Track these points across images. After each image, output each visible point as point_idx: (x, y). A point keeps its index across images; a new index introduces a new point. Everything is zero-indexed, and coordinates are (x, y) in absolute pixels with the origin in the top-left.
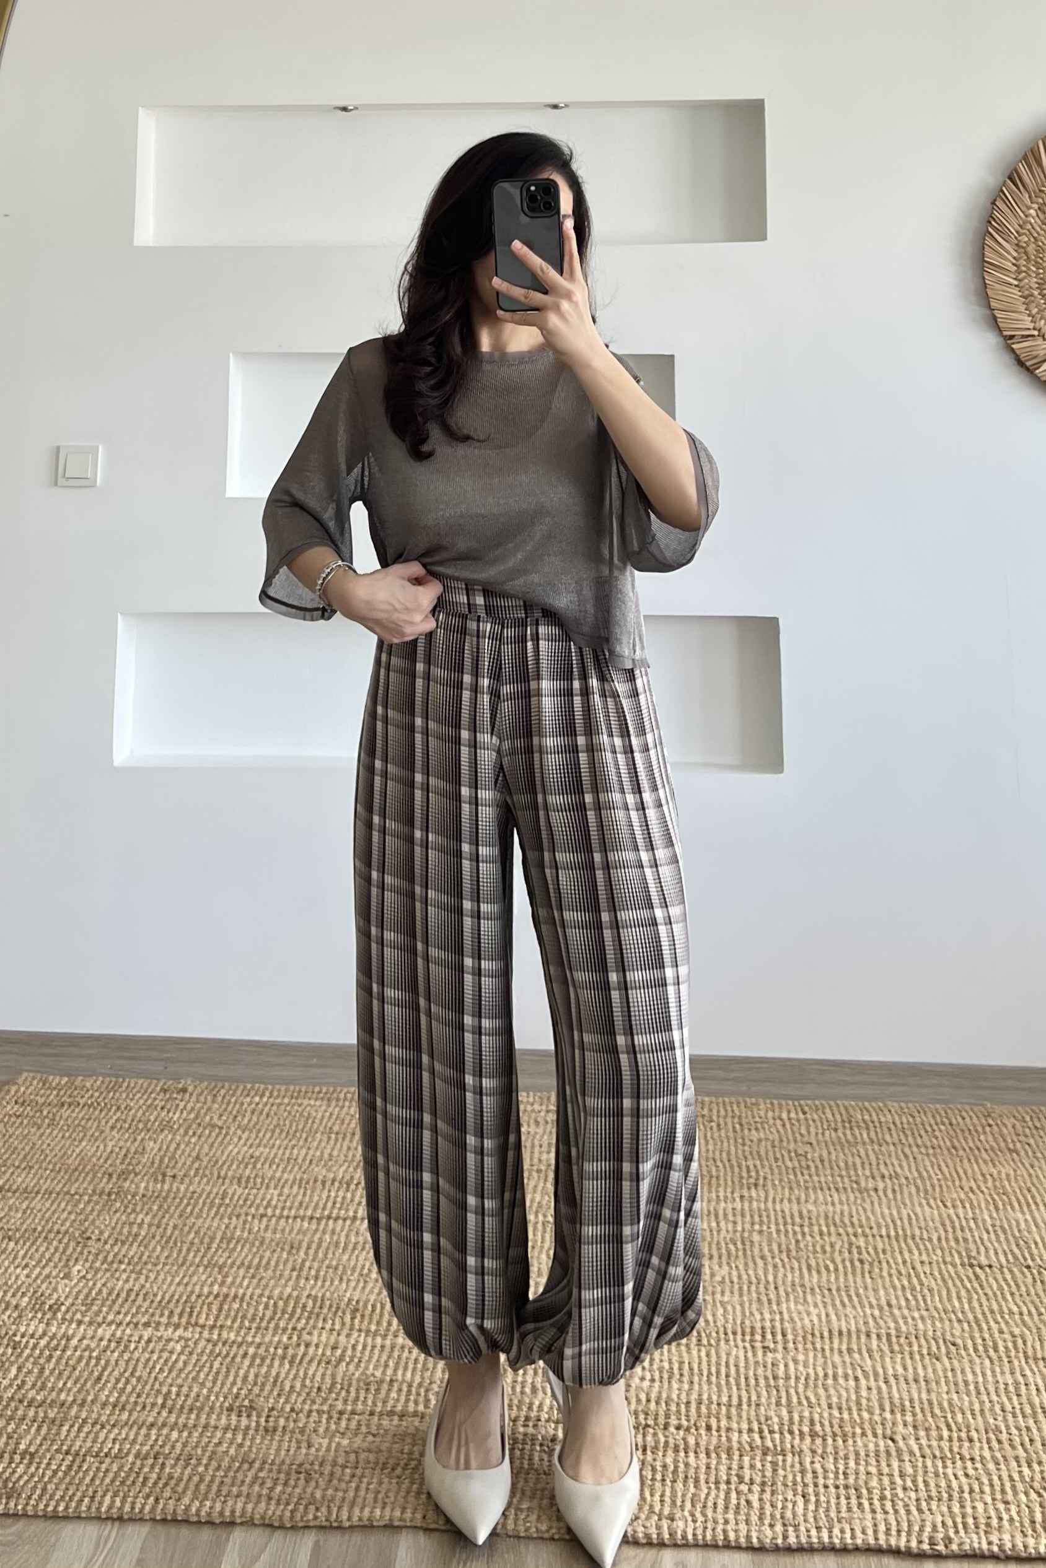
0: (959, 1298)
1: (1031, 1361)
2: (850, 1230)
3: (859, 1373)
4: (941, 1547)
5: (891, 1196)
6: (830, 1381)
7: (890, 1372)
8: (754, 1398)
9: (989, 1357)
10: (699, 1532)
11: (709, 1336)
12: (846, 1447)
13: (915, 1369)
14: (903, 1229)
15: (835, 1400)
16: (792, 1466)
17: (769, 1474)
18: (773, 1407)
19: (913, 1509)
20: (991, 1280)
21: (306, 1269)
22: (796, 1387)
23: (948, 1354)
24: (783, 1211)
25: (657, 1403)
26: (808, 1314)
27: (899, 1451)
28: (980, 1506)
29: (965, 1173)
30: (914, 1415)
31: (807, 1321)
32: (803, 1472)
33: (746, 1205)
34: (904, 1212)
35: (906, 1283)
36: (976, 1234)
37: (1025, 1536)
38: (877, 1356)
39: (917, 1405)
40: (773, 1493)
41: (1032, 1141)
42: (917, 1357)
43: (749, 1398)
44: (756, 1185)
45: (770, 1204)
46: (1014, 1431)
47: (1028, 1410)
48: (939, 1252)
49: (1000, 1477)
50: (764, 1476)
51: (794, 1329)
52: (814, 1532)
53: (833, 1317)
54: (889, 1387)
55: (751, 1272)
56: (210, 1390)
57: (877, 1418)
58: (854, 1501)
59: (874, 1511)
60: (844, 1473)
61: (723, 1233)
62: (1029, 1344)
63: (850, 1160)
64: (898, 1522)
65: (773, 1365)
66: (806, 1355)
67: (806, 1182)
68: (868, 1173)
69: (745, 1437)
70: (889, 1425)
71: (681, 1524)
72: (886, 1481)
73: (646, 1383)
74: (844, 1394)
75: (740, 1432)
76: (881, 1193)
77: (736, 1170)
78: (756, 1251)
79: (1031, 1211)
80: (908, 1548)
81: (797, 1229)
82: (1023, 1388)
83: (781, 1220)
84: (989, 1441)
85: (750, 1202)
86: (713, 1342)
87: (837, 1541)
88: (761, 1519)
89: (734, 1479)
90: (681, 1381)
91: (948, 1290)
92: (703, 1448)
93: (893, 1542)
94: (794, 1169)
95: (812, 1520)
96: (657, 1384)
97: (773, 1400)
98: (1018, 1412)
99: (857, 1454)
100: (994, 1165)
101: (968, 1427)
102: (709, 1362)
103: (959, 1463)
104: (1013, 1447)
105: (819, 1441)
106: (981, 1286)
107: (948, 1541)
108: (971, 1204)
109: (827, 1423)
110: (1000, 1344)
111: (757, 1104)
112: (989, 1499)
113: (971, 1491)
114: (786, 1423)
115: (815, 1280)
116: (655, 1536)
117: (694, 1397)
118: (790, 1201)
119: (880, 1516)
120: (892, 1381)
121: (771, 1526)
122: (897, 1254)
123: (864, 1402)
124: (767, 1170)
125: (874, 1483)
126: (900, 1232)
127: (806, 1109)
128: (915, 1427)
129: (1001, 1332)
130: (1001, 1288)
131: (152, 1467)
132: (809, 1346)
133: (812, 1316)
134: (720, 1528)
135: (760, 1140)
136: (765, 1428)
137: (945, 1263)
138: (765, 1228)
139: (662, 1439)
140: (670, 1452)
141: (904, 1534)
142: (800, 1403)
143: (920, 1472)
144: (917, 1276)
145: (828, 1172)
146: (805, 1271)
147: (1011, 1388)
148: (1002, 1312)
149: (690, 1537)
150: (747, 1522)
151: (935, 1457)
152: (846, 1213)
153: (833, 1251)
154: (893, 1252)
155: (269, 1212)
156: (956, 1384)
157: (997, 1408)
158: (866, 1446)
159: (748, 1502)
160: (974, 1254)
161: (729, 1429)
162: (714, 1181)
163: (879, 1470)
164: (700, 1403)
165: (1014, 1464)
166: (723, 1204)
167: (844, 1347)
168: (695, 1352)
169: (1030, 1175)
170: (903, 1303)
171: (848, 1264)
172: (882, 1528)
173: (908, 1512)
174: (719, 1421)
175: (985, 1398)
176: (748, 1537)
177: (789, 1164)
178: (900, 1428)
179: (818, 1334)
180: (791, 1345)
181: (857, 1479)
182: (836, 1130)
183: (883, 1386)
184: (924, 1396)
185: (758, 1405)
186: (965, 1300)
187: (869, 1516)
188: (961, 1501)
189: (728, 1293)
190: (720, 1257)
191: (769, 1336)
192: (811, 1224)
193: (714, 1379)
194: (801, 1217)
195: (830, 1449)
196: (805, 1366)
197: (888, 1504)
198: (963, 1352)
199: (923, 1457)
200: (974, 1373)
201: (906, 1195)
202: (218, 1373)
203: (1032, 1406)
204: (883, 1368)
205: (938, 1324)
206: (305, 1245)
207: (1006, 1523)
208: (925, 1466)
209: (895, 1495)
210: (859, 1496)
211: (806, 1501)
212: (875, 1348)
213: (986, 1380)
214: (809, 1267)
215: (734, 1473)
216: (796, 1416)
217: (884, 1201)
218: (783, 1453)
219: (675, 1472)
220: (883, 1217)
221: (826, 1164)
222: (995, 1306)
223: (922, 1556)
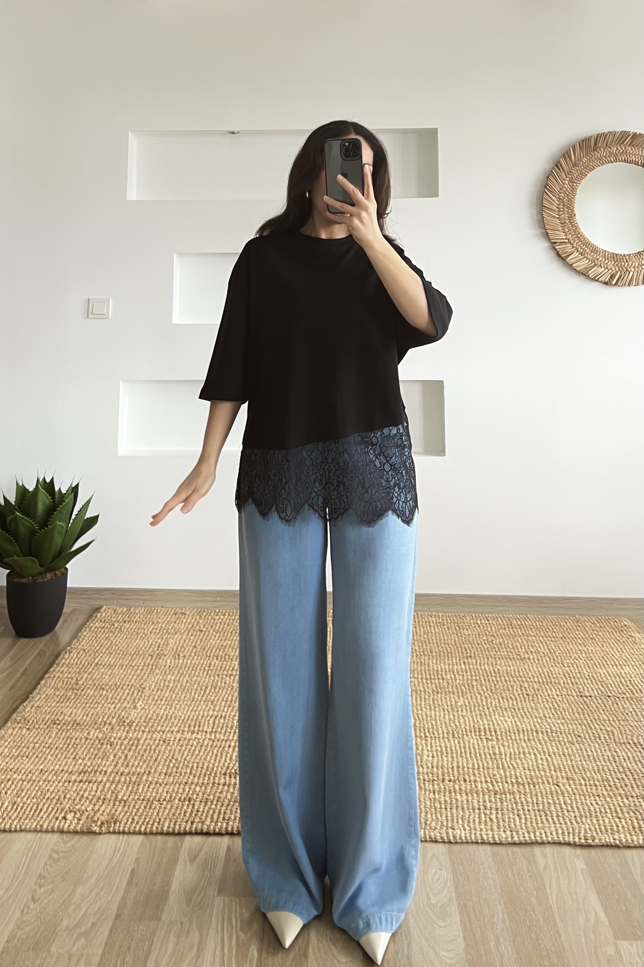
0: (578, 713)
1: (618, 744)
2: (519, 679)
3: (536, 751)
4: (590, 841)
5: (537, 662)
6: (522, 756)
7: (551, 751)
8: (485, 765)
9: (597, 742)
10: (468, 835)
11: (458, 733)
12: (535, 790)
13: (562, 749)
14: (546, 679)
15: (526, 765)
16: (510, 800)
17: (499, 804)
18: (496, 769)
19: (574, 822)
20: (592, 703)
22: (506, 759)
23: (577, 741)
24: (485, 670)
25: (437, 768)
26: (506, 721)
27: (562, 791)
28: (607, 821)
29: (572, 650)
30: (566, 773)
31: (506, 725)
32: (516, 803)
33: (467, 667)
34: (545, 670)
35: (551, 706)
36: (581, 680)
37: (631, 835)
38: (543, 742)
39: (566, 767)
40: (502, 814)
41: (600, 634)
42: (563, 743)
43: (483, 765)
44: (470, 657)
45: (478, 667)
47: (622, 770)
48: (565, 690)
49: (613, 804)
50: (496, 805)
51: (500, 729)
52: (526, 835)
53: (519, 723)
54: (552, 758)
55: (474, 700)
56: (214, 765)
57: (548, 774)
58: (544, 818)
59: (554, 823)
60: (537, 803)
61: (458, 681)
62: (616, 735)
63: (514, 644)
64: (568, 829)
65: (492, 747)
66: (508, 742)
67: (494, 655)
68: (524, 650)
69: (484, 785)
70: (555, 778)
72: (558, 806)
73: (430, 759)
74: (530, 763)
75: (481, 782)
76: (532, 660)
77: (460, 649)
78: (475, 689)
79: (606, 668)
80: (575, 842)
81: (494, 678)
82: (617, 758)
83: (485, 674)
84: (605, 786)
85: (469, 665)
86: (460, 736)
87: (538, 839)
88: (498, 828)
89: (482, 807)
90: (447, 756)
91: (572, 709)
92: (463, 791)
93: (567, 839)
94: (487, 648)
95: (524, 828)
96: (436, 758)
97: (495, 766)
98: (616, 770)
99: (541, 793)
100: (585, 646)
101: (593, 778)
102: (460, 746)
103: (592, 798)
104: (617, 789)
106: (588, 706)
107: (593, 838)
108: (577, 665)
109: (524, 777)
110: (602, 735)
111: (465, 616)
112: (610, 816)
113: (601, 812)
114: (504, 777)
115: (506, 704)
116: (446, 838)
117: (455, 764)
118: (488, 665)
119: (558, 826)
120: (553, 756)
121: (504, 831)
123: (540, 766)
124: (475, 649)
125: (553, 808)
126: (544, 680)
127: (489, 618)
128: (567, 779)
129: (601, 730)
130: (597, 707)
131: (188, 806)
132: (509, 737)
133: (508, 723)
134: (478, 833)
135: (469, 635)
136: (493, 780)
137: (569, 695)
138: (478, 678)
140: (447, 793)
141: (571, 835)
142: (509, 767)
143: (574, 803)
144: (556, 702)
145: (504, 650)
146: (501, 699)
147: (611, 758)
148: (600, 720)
149: (463, 838)
150: (492, 830)
151: (580, 794)
152: (516, 670)
153: (513, 690)
154: (542, 690)
156: (584, 757)
157: (606, 769)
158: (545, 789)
159: (491, 819)
160: (582, 690)
161: (475, 781)
162: (450, 655)
163: (554, 802)
164: (458, 767)
165: (619, 798)
166: (456, 667)
167: (526, 738)
168: (452, 741)
169: (602, 650)
170: (552, 716)
171: (521, 696)
172: (560, 832)
173: (571, 823)
174: (469, 777)
175: (598, 763)
176: (493, 838)
177: (485, 646)
178: (560, 780)
179: (511, 731)
180: (500, 737)
181: (543, 806)
182: (505, 629)
183: (549, 758)
184: (569, 763)
185: (488, 768)
186: (581, 714)
187: (553, 825)
188: (596, 816)
189: (464, 711)
190: (458, 693)
191: (488, 733)
192: (500, 676)
193: (464, 755)
194: (495, 672)
195: (528, 791)
196: (509, 748)
197: (561, 819)
198: (584, 741)
199: (574, 794)
200: (592, 751)
201: (544, 662)
202: (216, 756)
203: (623, 768)
204: (547, 748)
205: (570, 727)
207: (620, 828)
208: (576, 799)
209: (564, 814)
210: (546, 816)
211: (520, 818)
212: (541, 738)
213: (598, 755)
214: (503, 698)
215: (481, 804)
216: (508, 774)
217: (534, 664)
218: (505, 793)
219: (451, 804)
220: (535, 672)
221: (503, 646)
222: (596, 717)
223: (581, 846)
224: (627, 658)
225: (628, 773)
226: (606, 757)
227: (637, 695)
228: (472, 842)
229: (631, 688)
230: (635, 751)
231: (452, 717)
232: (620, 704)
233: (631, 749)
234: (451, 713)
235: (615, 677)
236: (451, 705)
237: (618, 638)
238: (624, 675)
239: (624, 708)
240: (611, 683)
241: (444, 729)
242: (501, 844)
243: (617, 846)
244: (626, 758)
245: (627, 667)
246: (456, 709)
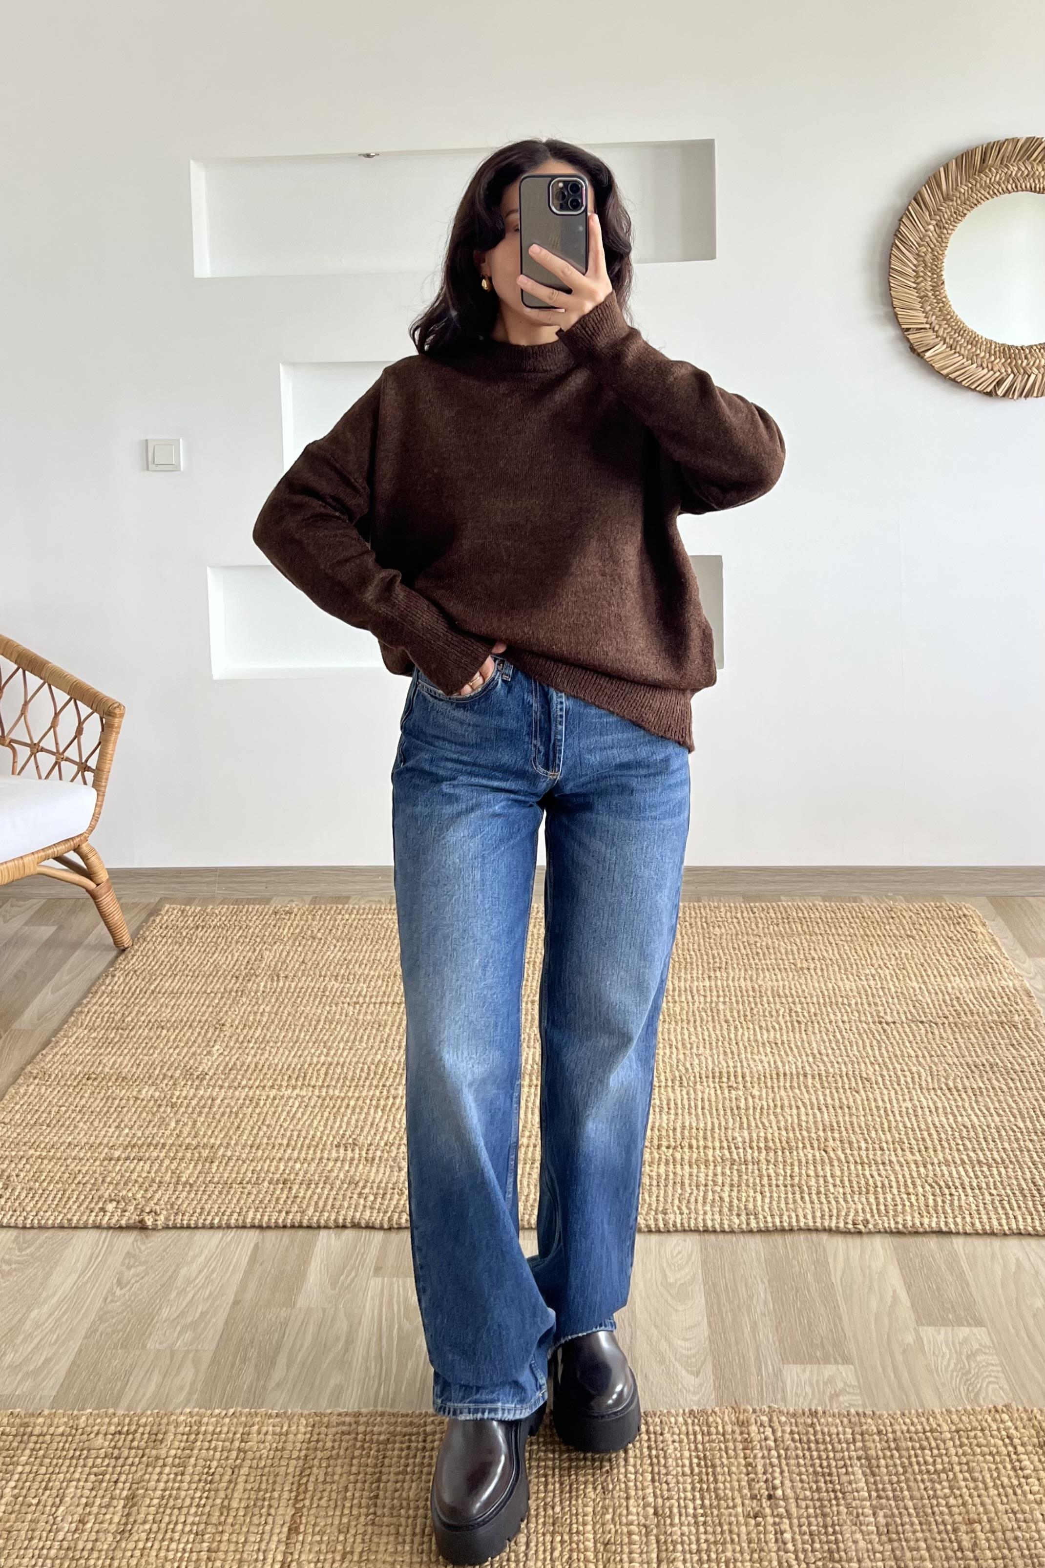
0: (871, 1047)
1: (925, 1091)
2: (790, 1000)
3: (800, 1104)
4: (861, 1227)
5: (820, 973)
6: (779, 1110)
7: (822, 1102)
8: (723, 1123)
9: (894, 1089)
10: (685, 1221)
11: (688, 1079)
12: (792, 1158)
13: (840, 1099)
14: (830, 999)
15: (782, 1124)
16: (753, 1172)
17: (736, 1179)
18: (737, 1129)
19: (841, 1200)
20: (895, 1032)
21: (391, 1041)
22: (754, 1114)
23: (864, 1087)
24: (740, 987)
26: (762, 1061)
27: (829, 1158)
28: (889, 1197)
29: (875, 954)
30: (840, 1133)
32: (761, 1176)
33: (713, 983)
34: (830, 986)
35: (832, 1037)
36: (884, 999)
37: (921, 1216)
38: (812, 1091)
39: (842, 1125)
40: (739, 1191)
41: (924, 929)
42: (841, 1091)
43: (720, 1124)
44: (720, 968)
45: (730, 982)
46: (913, 1142)
47: (923, 1126)
48: (857, 1015)
49: (904, 1176)
50: (732, 1180)
51: (751, 1072)
52: (769, 1219)
53: (780, 1064)
54: (822, 1113)
55: (718, 1032)
56: (322, 1133)
57: (813, 1135)
58: (798, 1196)
59: (812, 1202)
60: (791, 1176)
61: (697, 1004)
62: (923, 1077)
63: (789, 947)
64: (830, 1210)
65: (736, 1099)
66: (760, 1091)
67: (757, 964)
68: (802, 957)
69: (718, 1152)
70: (822, 1140)
71: (672, 1216)
72: (821, 1179)
74: (789, 1119)
75: (714, 1149)
76: (812, 971)
77: (705, 957)
78: (722, 1016)
79: (925, 982)
80: (837, 1227)
82: (919, 1110)
83: (739, 994)
84: (895, 1151)
85: (716, 981)
86: (691, 1084)
87: (786, 1224)
88: (730, 1210)
89: (710, 1183)
91: (863, 1041)
92: (686, 1161)
93: (826, 1224)
94: (747, 955)
95: (767, 1210)
97: (737, 1125)
98: (916, 1127)
99: (800, 1161)
100: (896, 947)
101: (880, 1140)
102: (689, 1099)
103: (874, 1167)
105: (772, 1154)
106: (888, 1038)
107: (866, 1222)
108: (880, 977)
109: (777, 1140)
110: (902, 1079)
111: (718, 908)
112: (895, 1191)
113: (883, 1186)
114: (747, 1140)
115: (765, 1037)
116: (653, 1226)
118: (745, 979)
119: (817, 1206)
120: (824, 1109)
121: (738, 1215)
122: (825, 1016)
123: (804, 1124)
124: (728, 956)
125: (813, 1182)
126: (827, 1000)
127: (755, 910)
128: (841, 1141)
129: (903, 1070)
130: (902, 1038)
132: (763, 1085)
133: (764, 1063)
134: (700, 1218)
135: (722, 935)
136: (733, 1146)
137: (861, 1021)
138: (727, 1000)
139: (657, 1156)
140: (663, 1166)
141: (834, 1218)
142: (757, 1126)
143: (846, 1173)
145: (773, 957)
146: (758, 1030)
147: (911, 1111)
148: (903, 1056)
149: (679, 1225)
150: (721, 1213)
151: (856, 1162)
152: (787, 987)
153: (778, 1016)
154: (822, 1015)
155: (361, 1000)
156: (870, 1110)
157: (901, 1125)
158: (806, 1155)
159: (720, 1198)
160: (882, 1014)
161: (705, 1147)
162: (689, 966)
163: (816, 1173)
164: (683, 1128)
165: (913, 1166)
166: (696, 983)
167: (788, 1085)
168: (678, 1092)
169: (922, 953)
170: (830, 1051)
171: (789, 1024)
172: (818, 1214)
173: (837, 1202)
174: (698, 1142)
175: (891, 1118)
176: (721, 1224)
177: (743, 951)
178: (831, 1142)
179: (768, 1076)
180: (749, 1085)
181: (800, 1179)
182: (778, 925)
183: (816, 1111)
184: (847, 1118)
186: (876, 1048)
187: (809, 1205)
188: (876, 1193)
189: (701, 1048)
190: (695, 1022)
191: (732, 1078)
192: (761, 996)
193: (693, 1111)
194: (754, 991)
195: (780, 1159)
196: (760, 1099)
197: (823, 1197)
198: (875, 1086)
199: (848, 1162)
200: (883, 1100)
201: (831, 973)
202: (327, 1121)
203: (926, 1123)
204: (817, 1100)
205: (856, 1066)
206: (389, 1023)
207: (907, 1208)
208: (849, 1169)
209: (827, 1190)
210: (802, 1192)
211: (763, 1197)
212: (810, 1085)
213: (892, 1107)
214: (761, 1027)
215: (710, 1178)
216: (755, 1135)
217: (815, 977)
218: (746, 1162)
219: (666, 1179)
220: (814, 989)
221: (771, 951)
222: (898, 1053)
223: (847, 1232)
224: (960, 964)
225: (933, 1131)
226: (904, 1110)
227: (964, 1018)
228: (691, 1230)
229: (958, 1008)
230: (948, 1099)
231: (681, 1057)
232: (936, 1032)
233: (943, 1098)
234: (681, 1052)
235: (936, 993)
236: (683, 1039)
237: (951, 934)
238: (950, 990)
239: (942, 1038)
240: (929, 1001)
241: (668, 1074)
242: (732, 1232)
243: (899, 1233)
244: (933, 1110)
245: (957, 978)
246: (689, 1046)
